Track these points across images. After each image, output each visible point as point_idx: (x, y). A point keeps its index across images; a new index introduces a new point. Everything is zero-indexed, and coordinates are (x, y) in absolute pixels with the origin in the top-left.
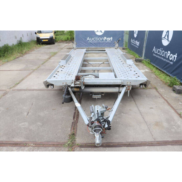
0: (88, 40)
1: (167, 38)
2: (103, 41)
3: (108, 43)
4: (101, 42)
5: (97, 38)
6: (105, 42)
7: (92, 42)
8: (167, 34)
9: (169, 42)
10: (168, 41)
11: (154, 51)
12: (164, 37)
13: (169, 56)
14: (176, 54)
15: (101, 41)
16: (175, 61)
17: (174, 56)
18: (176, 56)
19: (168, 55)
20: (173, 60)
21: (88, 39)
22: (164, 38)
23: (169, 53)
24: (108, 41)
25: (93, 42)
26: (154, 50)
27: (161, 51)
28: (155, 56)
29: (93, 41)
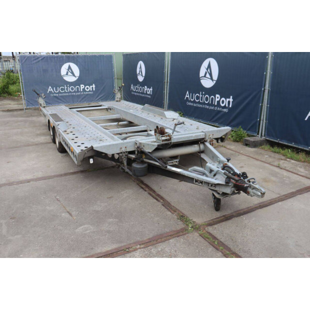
0: (51, 92)
1: (209, 77)
2: (78, 91)
3: (88, 94)
4: (74, 94)
5: (67, 86)
6: (82, 93)
7: (57, 95)
8: (209, 70)
9: (215, 82)
10: (213, 80)
11: (187, 98)
12: (203, 75)
13: (219, 102)
14: (231, 97)
15: (75, 92)
16: (230, 106)
17: (228, 100)
18: (231, 100)
19: (217, 100)
20: (227, 106)
21: (50, 89)
22: (205, 76)
23: (218, 98)
24: (88, 92)
25: (60, 95)
26: (188, 96)
27: (201, 96)
28: (191, 106)
29: (59, 92)
